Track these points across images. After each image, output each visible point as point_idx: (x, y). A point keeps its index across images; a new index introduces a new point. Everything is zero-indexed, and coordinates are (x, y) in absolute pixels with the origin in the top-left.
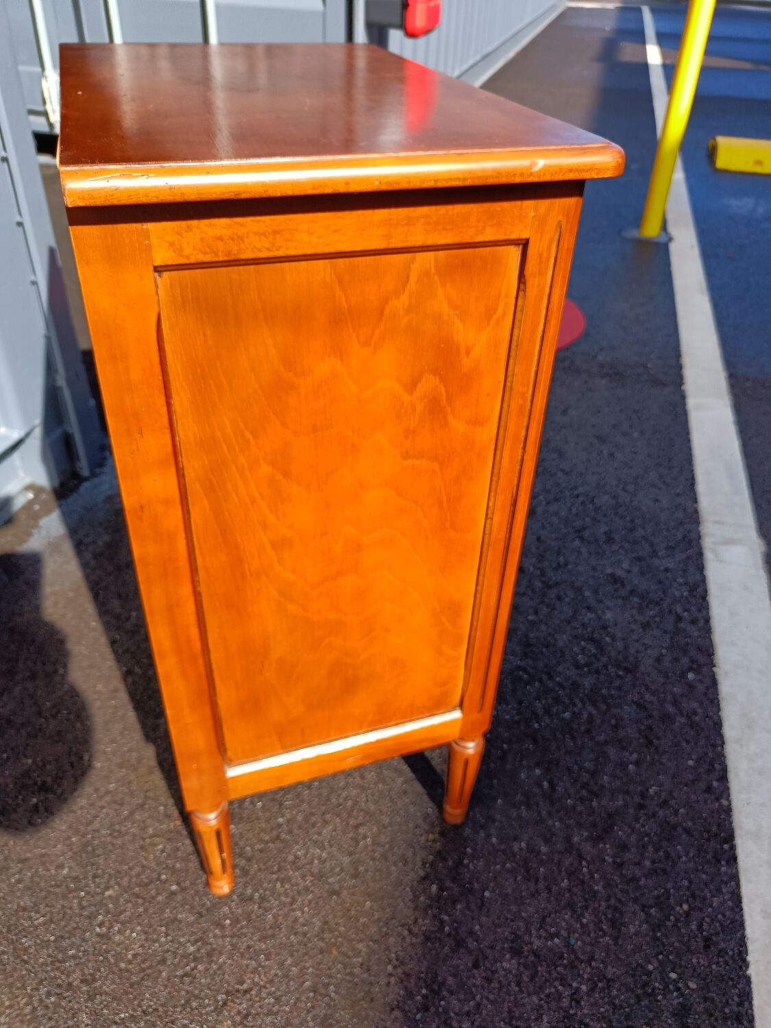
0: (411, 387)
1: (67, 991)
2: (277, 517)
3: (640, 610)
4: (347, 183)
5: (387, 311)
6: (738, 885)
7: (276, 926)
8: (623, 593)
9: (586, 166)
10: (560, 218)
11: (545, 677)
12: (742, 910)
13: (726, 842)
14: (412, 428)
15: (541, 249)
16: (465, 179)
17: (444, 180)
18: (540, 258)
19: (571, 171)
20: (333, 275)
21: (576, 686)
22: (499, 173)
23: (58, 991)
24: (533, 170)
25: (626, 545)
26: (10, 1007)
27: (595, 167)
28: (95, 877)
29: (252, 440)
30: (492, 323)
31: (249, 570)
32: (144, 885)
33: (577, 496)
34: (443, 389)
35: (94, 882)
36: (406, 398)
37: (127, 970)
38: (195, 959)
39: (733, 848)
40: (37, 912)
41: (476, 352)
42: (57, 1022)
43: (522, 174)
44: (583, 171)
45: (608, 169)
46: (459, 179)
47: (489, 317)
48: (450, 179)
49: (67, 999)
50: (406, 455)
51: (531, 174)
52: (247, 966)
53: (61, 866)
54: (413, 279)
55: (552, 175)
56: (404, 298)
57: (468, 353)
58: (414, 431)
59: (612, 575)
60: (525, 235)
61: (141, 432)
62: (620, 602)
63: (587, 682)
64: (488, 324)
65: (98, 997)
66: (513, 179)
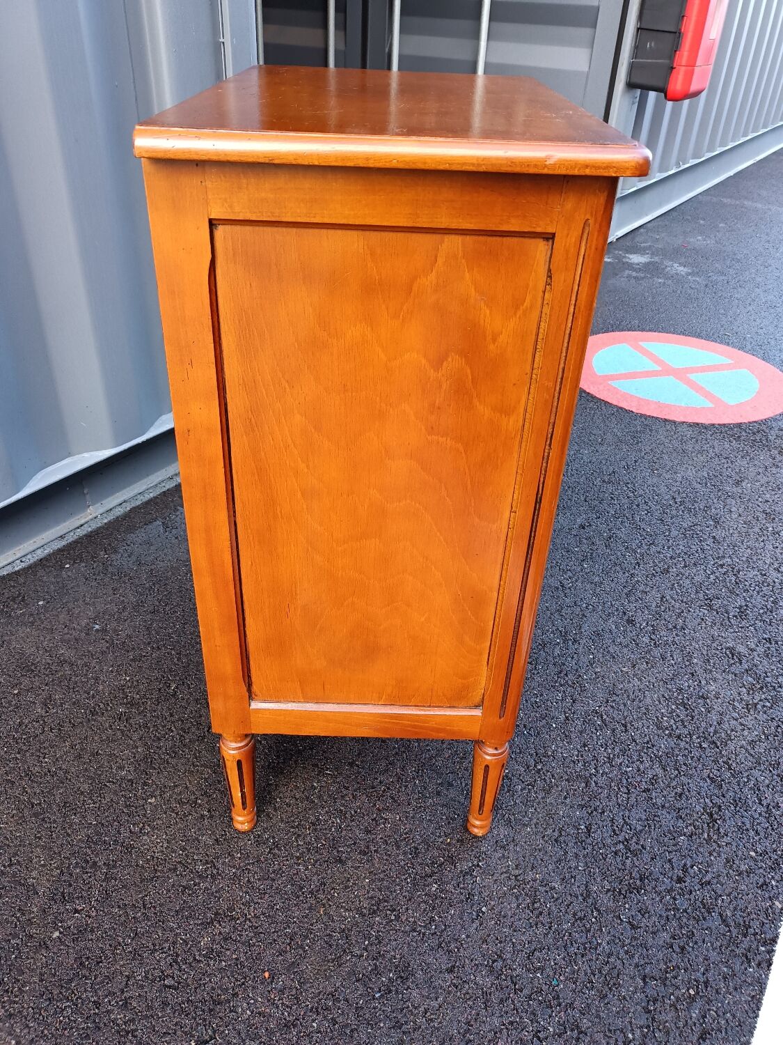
0: (438, 363)
1: (91, 868)
2: (308, 467)
3: (751, 689)
4: (367, 159)
5: (415, 288)
6: (762, 991)
7: (278, 872)
8: (737, 669)
9: (603, 163)
10: (588, 216)
11: (620, 728)
12: (757, 1016)
13: (764, 944)
14: (437, 404)
15: (568, 244)
16: (479, 165)
17: (459, 164)
18: (567, 255)
19: (587, 166)
20: (366, 247)
21: (650, 744)
22: (512, 162)
23: (84, 865)
24: (547, 163)
25: (759, 624)
26: (43, 866)
27: (614, 165)
28: (145, 784)
29: (288, 390)
30: (520, 313)
31: (281, 512)
32: (180, 802)
33: (722, 566)
34: (469, 371)
35: (143, 789)
36: (432, 373)
37: (143, 867)
38: (200, 877)
39: (771, 952)
40: (91, 798)
41: (502, 338)
42: (74, 890)
43: (536, 166)
44: (599, 168)
45: (628, 169)
46: (473, 165)
47: (517, 308)
48: (464, 164)
49: (89, 875)
50: (431, 430)
51: (546, 166)
52: (241, 897)
53: (121, 768)
54: (440, 261)
55: (567, 169)
56: (432, 277)
57: (494, 340)
58: (439, 408)
59: (732, 650)
60: (550, 230)
61: (191, 363)
62: (731, 677)
63: (664, 744)
64: (515, 314)
65: (113, 881)
66: (527, 169)
